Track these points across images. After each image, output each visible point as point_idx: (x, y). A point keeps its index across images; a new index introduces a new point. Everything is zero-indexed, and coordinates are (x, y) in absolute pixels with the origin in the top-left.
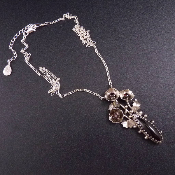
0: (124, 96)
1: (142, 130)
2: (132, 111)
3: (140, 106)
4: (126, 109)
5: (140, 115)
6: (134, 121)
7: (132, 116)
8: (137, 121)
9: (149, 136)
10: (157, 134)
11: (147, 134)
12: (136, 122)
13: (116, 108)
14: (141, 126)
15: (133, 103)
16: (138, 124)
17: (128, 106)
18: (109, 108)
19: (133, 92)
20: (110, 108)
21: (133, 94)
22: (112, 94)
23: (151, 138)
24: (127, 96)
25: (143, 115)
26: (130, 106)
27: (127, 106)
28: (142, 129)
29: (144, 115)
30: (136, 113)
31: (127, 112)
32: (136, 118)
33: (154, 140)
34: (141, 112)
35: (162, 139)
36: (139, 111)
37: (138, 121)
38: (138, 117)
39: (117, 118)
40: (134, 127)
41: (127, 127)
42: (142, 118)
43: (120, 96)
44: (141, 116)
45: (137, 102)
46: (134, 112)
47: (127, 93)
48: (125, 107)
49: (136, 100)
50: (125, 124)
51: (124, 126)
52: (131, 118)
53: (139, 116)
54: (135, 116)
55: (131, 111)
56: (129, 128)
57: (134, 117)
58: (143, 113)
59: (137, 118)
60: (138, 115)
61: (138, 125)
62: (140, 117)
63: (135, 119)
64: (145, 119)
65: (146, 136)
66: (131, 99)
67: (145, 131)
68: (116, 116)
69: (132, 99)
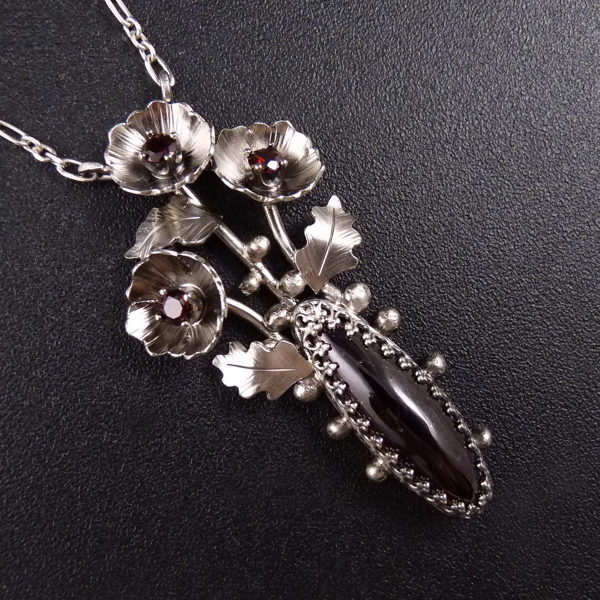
0: (248, 166)
1: (355, 416)
2: (297, 281)
3: (356, 250)
4: (260, 265)
5: (351, 312)
6: (302, 350)
7: (292, 318)
8: (321, 353)
9: (399, 466)
10: (457, 453)
11: (383, 450)
12: (318, 357)
13: (178, 247)
14: (347, 395)
15: (312, 221)
16: (327, 377)
17: (274, 244)
18: (134, 242)
19: (315, 146)
20: (138, 246)
21: (314, 155)
22: (159, 144)
23: (406, 479)
24: (273, 165)
25: (370, 315)
26: (284, 241)
27: (263, 243)
28: (350, 414)
29: (376, 315)
30: (321, 296)
31: (264, 286)
32: (320, 333)
33: (414, 482)
34: (360, 292)
35: (484, 490)
36: (344, 283)
37: (334, 354)
38: (333, 323)
39: (177, 321)
40: (300, 391)
41: (247, 392)
42: (363, 330)
43: (212, 165)
44: (356, 318)
45: (342, 217)
46: (307, 288)
47: (270, 148)
48: (253, 246)
49: (335, 202)
50: (238, 370)
51: (228, 380)
52: (287, 330)
53: (341, 317)
54: (313, 313)
55: (288, 281)
56: (260, 396)
57: (305, 325)
58: (372, 300)
59: (325, 329)
60: (335, 307)
61: (331, 379)
62: (348, 327)
63: (312, 339)
64: (381, 343)
65: (380, 462)
66: (297, 195)
67: (370, 427)
68: (173, 308)
69: (308, 195)
